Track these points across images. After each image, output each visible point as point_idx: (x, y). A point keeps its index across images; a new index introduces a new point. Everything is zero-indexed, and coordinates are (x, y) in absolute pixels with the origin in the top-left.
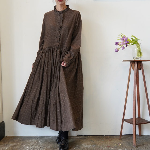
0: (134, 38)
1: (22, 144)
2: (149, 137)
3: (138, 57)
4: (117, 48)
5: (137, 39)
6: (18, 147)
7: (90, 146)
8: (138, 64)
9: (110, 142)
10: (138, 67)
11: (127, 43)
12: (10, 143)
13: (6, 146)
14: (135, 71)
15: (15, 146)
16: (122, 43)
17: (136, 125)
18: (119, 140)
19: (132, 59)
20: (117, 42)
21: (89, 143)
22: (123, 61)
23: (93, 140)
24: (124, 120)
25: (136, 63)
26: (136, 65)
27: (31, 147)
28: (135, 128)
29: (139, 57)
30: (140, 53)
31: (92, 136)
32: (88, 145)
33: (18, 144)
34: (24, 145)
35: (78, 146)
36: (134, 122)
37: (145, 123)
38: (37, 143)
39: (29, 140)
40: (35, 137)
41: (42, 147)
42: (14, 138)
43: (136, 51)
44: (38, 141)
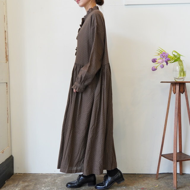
0: (176, 54)
1: (36, 184)
4: (154, 66)
5: (180, 55)
6: (31, 187)
8: (181, 86)
9: (144, 182)
10: (181, 90)
11: (168, 60)
12: (21, 182)
13: (17, 186)
14: (176, 95)
15: (27, 186)
16: (161, 60)
17: (177, 162)
18: (155, 181)
19: (173, 80)
20: (154, 59)
22: (162, 82)
25: (177, 85)
27: (47, 188)
28: (176, 166)
33: (30, 184)
34: (38, 186)
36: (175, 158)
38: (54, 184)
39: (44, 179)
40: (50, 175)
41: (61, 188)
42: (25, 176)
43: (178, 70)
44: (55, 180)
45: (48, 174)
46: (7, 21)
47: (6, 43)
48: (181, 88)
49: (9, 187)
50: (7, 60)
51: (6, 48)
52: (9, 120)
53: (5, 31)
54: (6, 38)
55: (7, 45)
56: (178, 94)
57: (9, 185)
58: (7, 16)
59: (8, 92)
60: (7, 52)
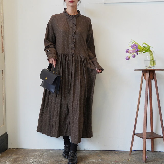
0: (146, 46)
1: (25, 157)
2: (162, 153)
3: (151, 66)
4: (128, 56)
5: (149, 47)
6: (22, 159)
7: (96, 160)
8: (150, 74)
9: (119, 157)
10: (150, 77)
11: (138, 51)
12: (13, 155)
13: (9, 158)
14: (146, 82)
15: (18, 158)
16: (132, 51)
17: (146, 140)
18: (129, 156)
19: (145, 68)
20: (127, 50)
21: (96, 157)
22: (135, 70)
23: (101, 155)
24: (134, 134)
25: (148, 72)
26: (148, 74)
27: (34, 160)
29: (153, 66)
30: (153, 61)
31: (100, 151)
32: (95, 159)
33: (21, 156)
34: (27, 158)
35: (83, 160)
36: (144, 136)
37: (157, 138)
38: (41, 156)
39: (33, 153)
40: (39, 150)
41: (46, 160)
42: (17, 151)
43: (148, 60)
44: (42, 154)
45: (37, 150)
46: (3, 18)
47: (2, 36)
48: (150, 75)
49: (2, 158)
50: (3, 50)
51: (2, 41)
52: (4, 102)
53: (2, 26)
54: (2, 32)
55: (3, 38)
56: (148, 80)
57: (3, 156)
58: (3, 14)
59: (3, 78)
60: (3, 44)
